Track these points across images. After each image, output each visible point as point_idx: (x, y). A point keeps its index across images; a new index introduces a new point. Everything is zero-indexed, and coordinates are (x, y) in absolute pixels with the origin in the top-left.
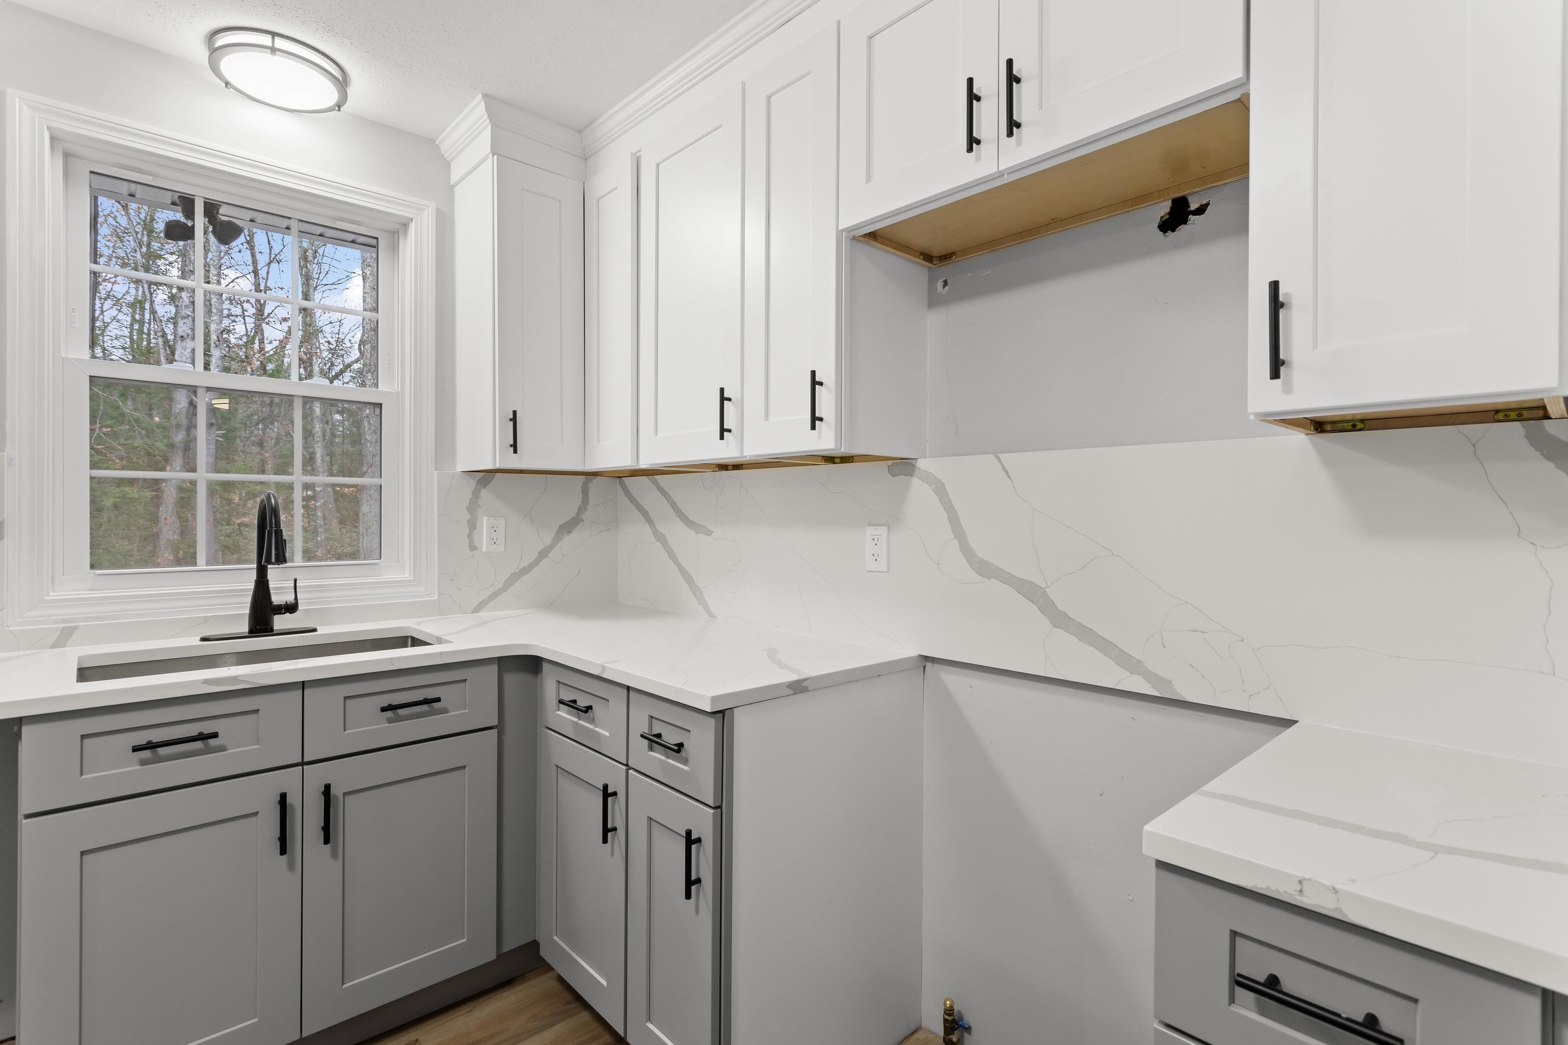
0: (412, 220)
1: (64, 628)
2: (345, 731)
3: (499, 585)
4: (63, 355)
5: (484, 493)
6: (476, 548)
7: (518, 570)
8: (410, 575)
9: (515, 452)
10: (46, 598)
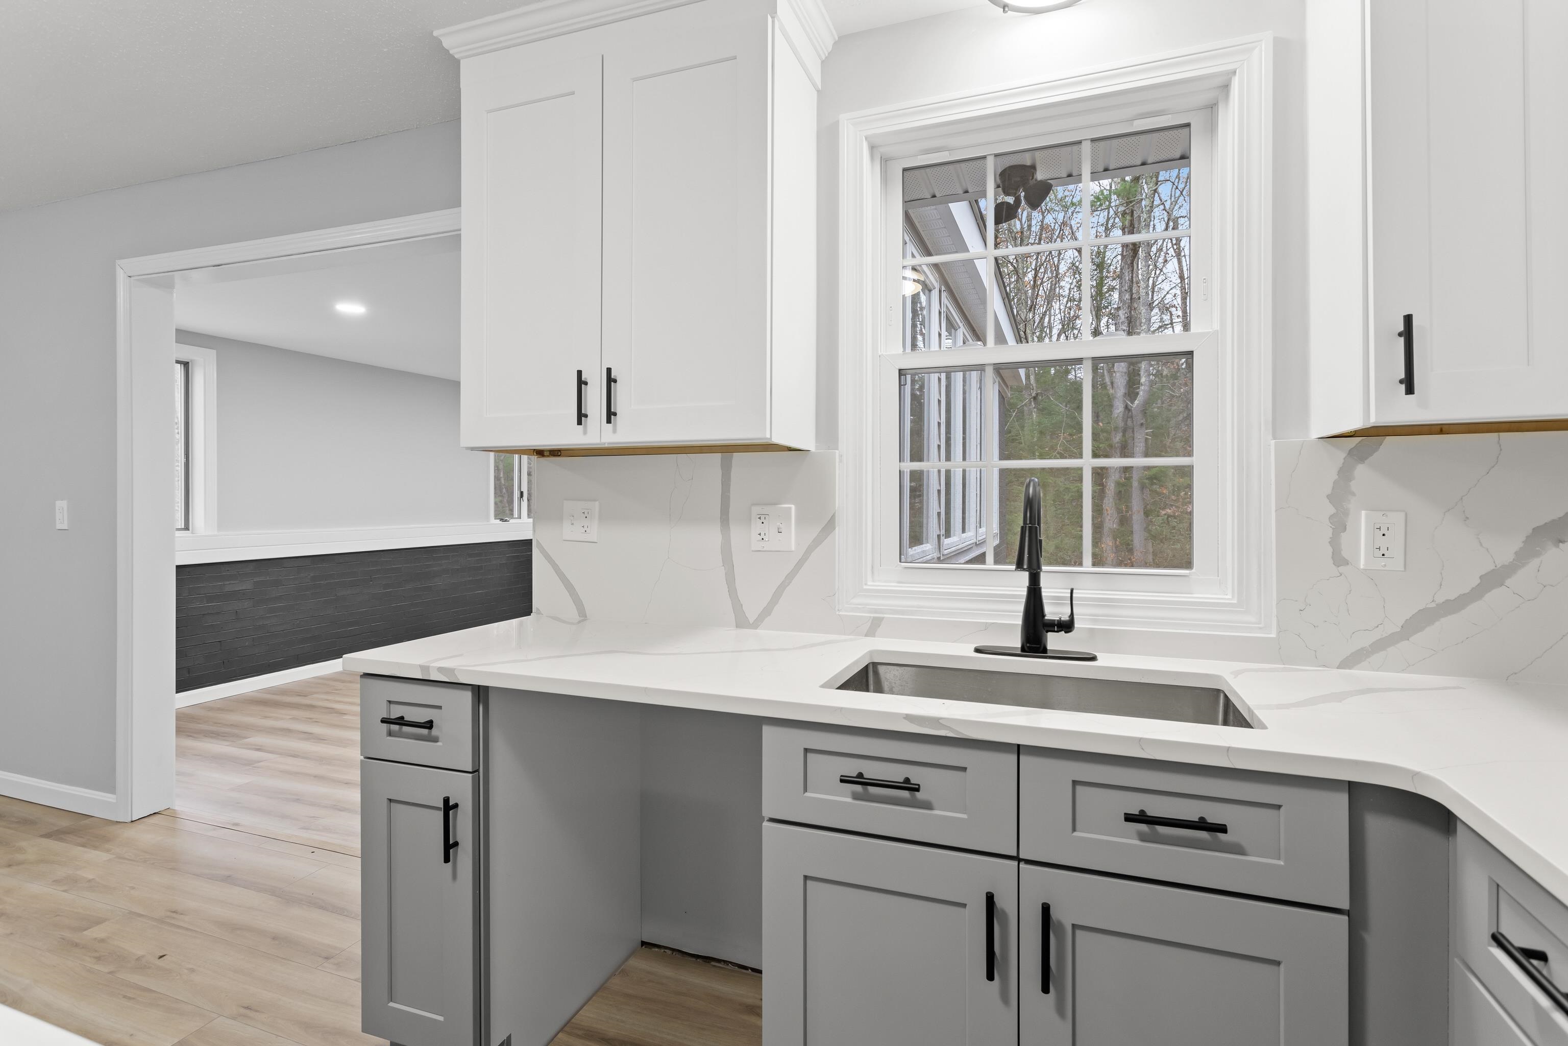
0: (1235, 72)
1: (874, 618)
2: (1074, 830)
3: (1393, 627)
4: (880, 353)
5: (1361, 471)
6: (1346, 563)
7: (1433, 605)
8: (1233, 597)
9: (1410, 390)
10: (865, 587)
